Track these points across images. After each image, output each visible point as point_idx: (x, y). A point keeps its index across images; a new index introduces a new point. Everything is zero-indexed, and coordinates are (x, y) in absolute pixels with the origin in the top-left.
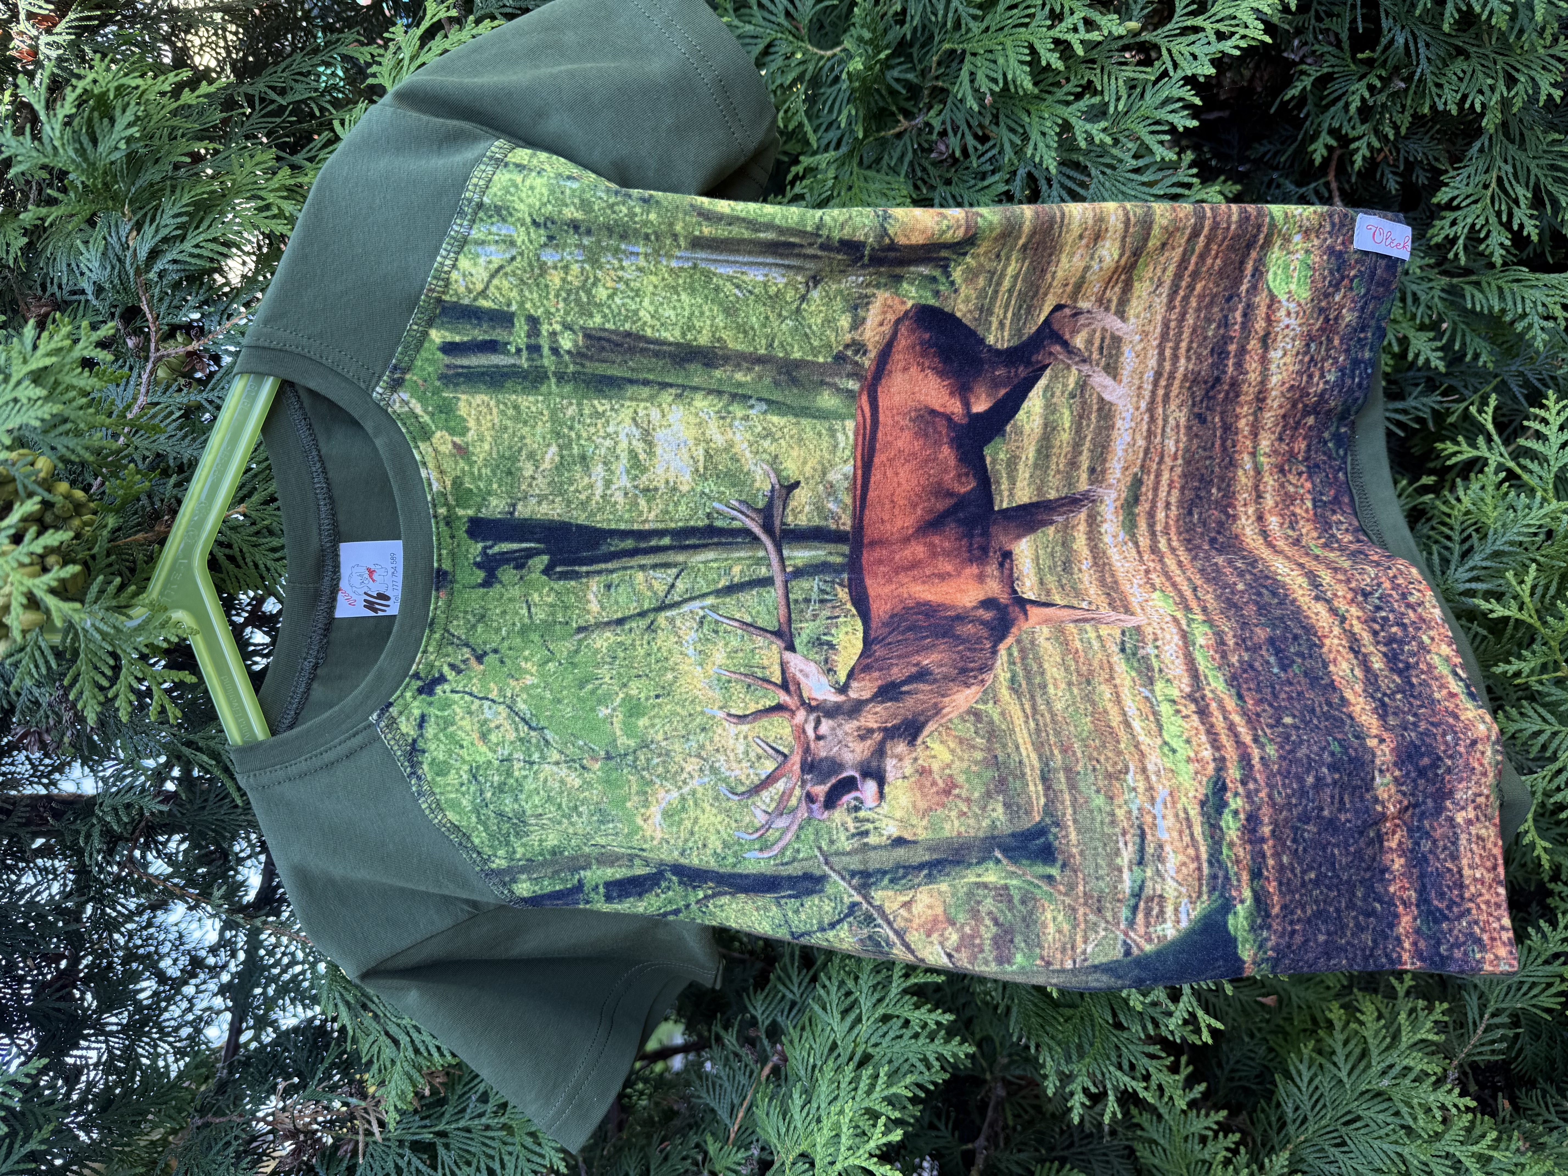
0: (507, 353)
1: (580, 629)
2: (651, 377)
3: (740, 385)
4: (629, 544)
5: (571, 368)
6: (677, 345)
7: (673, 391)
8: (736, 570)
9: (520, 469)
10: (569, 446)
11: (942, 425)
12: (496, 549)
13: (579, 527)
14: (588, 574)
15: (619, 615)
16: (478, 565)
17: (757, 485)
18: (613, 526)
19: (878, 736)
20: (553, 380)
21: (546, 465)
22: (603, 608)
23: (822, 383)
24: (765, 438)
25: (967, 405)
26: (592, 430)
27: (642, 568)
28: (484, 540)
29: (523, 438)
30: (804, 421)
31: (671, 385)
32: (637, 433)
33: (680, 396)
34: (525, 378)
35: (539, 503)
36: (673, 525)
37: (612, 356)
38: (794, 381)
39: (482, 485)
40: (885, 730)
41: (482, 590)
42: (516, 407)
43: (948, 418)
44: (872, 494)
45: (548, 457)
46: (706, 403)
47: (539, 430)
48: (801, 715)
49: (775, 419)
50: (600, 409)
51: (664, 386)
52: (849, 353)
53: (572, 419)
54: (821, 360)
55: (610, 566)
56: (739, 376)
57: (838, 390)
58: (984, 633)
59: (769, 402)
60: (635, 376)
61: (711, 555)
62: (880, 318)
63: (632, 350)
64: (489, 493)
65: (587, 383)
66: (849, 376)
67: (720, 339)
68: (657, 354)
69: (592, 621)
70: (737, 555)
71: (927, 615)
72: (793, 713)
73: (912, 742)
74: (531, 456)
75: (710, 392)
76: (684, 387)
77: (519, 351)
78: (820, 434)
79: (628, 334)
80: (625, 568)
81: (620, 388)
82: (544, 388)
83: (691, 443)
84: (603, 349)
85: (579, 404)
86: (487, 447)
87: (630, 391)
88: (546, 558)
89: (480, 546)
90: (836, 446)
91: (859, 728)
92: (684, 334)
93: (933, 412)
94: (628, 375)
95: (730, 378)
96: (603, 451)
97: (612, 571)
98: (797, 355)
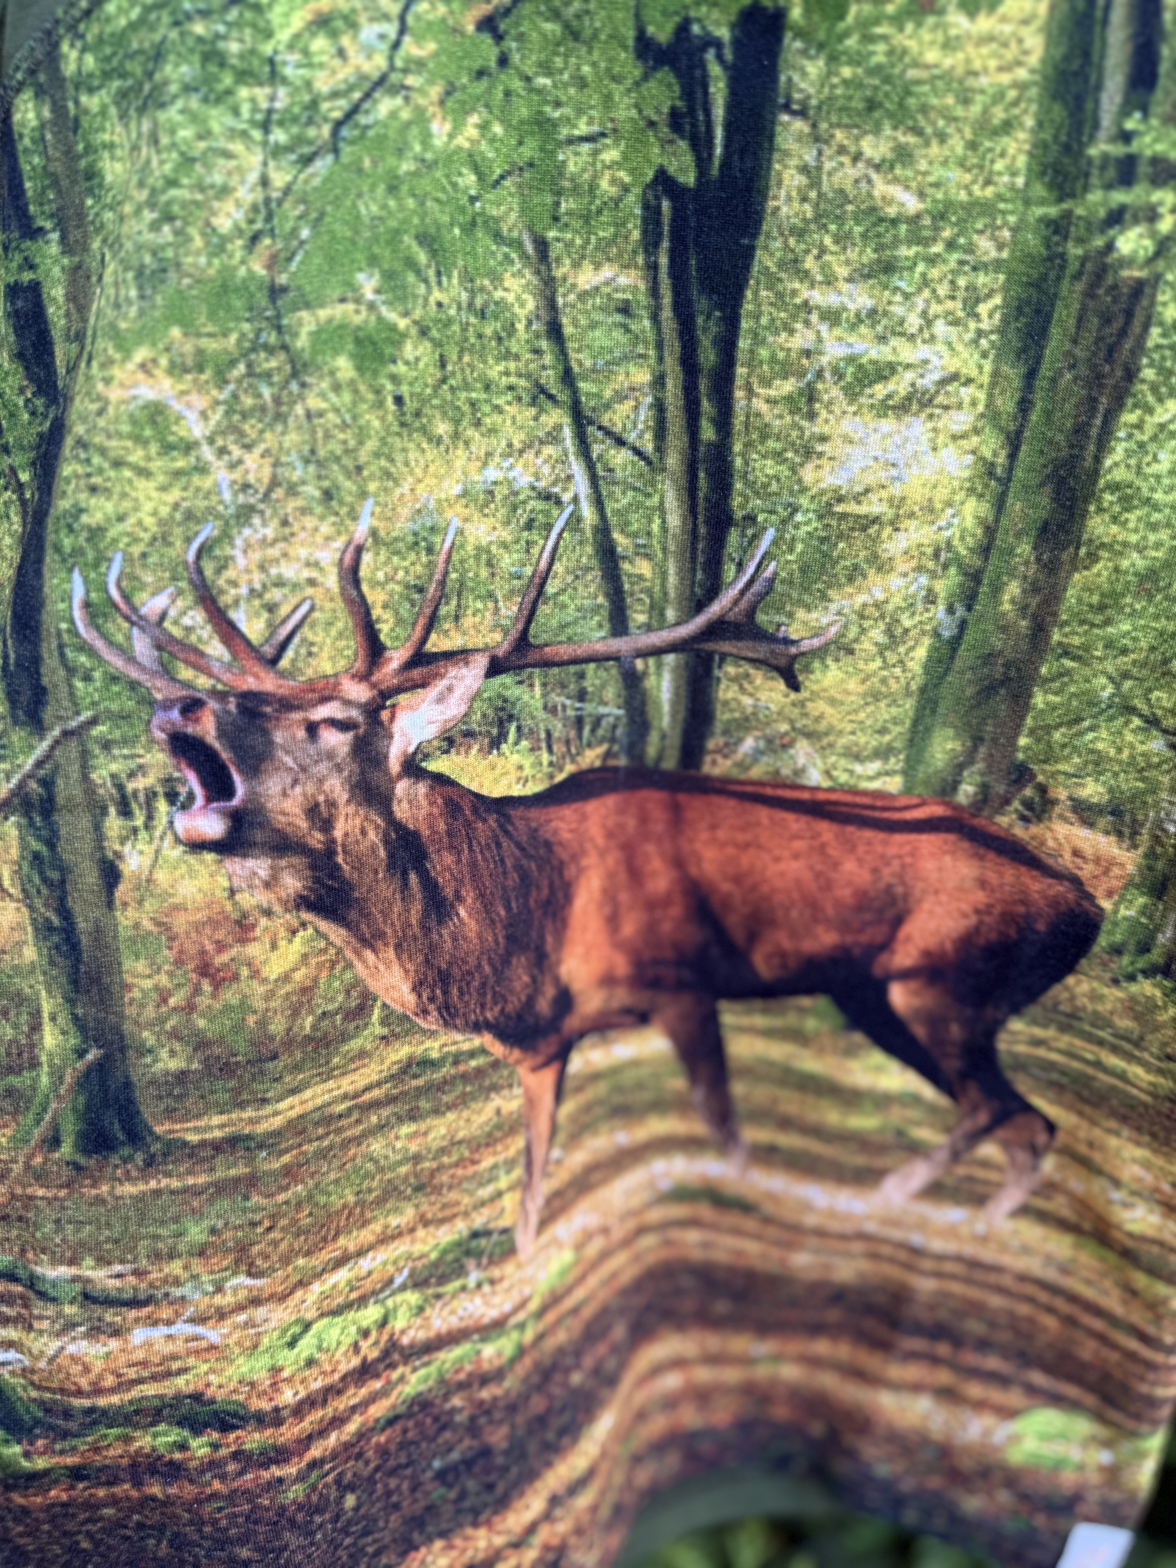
0: (1125, 112)
1: (542, 246)
2: (1034, 417)
3: (997, 589)
4: (708, 356)
5: (1074, 251)
6: (1095, 474)
7: (1001, 459)
8: (644, 568)
9: (877, 130)
10: (915, 239)
11: (874, 934)
12: (715, 70)
13: (748, 253)
14: (652, 268)
15: (568, 330)
16: (683, 28)
17: (801, 614)
18: (745, 324)
19: (316, 840)
20: (1053, 211)
21: (881, 188)
22: (583, 296)
23: (977, 740)
24: (889, 632)
25: (905, 975)
26: (943, 290)
27: (659, 381)
28: (737, 43)
29: (942, 138)
30: (909, 704)
31: (1012, 456)
32: (928, 381)
33: (991, 474)
34: (1067, 149)
35: (804, 169)
36: (737, 447)
37: (1088, 339)
38: (988, 690)
39: (851, 42)
40: (330, 851)
41: (630, 35)
42: (1007, 127)
43: (886, 945)
44: (763, 814)
45: (897, 192)
46: (969, 522)
47: (956, 175)
48: (360, 692)
49: (921, 653)
50: (983, 309)
51: (1014, 442)
52: (1028, 792)
53: (970, 249)
54: (1023, 741)
55: (667, 314)
56: (1013, 589)
57: (960, 767)
58: (513, 1005)
59: (955, 642)
60: (1041, 384)
61: (674, 520)
62: (1089, 852)
63: (1096, 380)
64: (833, 59)
65: (1037, 284)
66: (984, 789)
67: (1093, 558)
68: (1080, 430)
69: (558, 273)
70: (672, 569)
71: (548, 903)
72: (364, 677)
73: (303, 902)
74: (903, 155)
75: (990, 531)
76: (1006, 481)
77: (1126, 137)
78: (883, 731)
79: (1131, 374)
80: (659, 346)
81: (1020, 353)
82: (1039, 190)
83: (896, 490)
84: (1107, 320)
85: (998, 265)
86: (931, 56)
87: (1013, 373)
88: (689, 179)
89: (724, 33)
90: (858, 758)
91: (332, 804)
92: (1114, 487)
93: (898, 921)
94: (1045, 370)
95: (1012, 575)
96: (898, 310)
97: (655, 318)
98: (1039, 699)
